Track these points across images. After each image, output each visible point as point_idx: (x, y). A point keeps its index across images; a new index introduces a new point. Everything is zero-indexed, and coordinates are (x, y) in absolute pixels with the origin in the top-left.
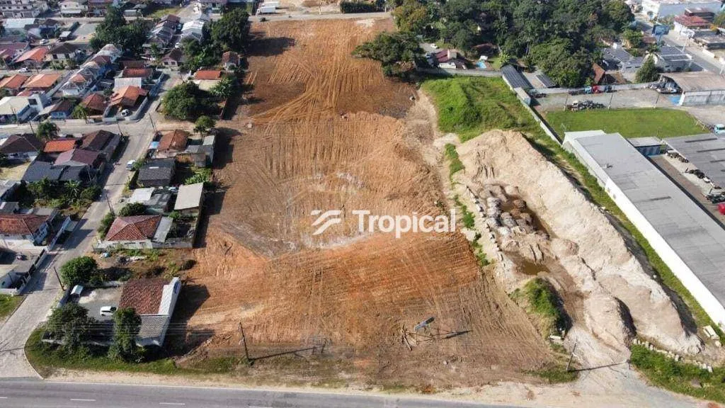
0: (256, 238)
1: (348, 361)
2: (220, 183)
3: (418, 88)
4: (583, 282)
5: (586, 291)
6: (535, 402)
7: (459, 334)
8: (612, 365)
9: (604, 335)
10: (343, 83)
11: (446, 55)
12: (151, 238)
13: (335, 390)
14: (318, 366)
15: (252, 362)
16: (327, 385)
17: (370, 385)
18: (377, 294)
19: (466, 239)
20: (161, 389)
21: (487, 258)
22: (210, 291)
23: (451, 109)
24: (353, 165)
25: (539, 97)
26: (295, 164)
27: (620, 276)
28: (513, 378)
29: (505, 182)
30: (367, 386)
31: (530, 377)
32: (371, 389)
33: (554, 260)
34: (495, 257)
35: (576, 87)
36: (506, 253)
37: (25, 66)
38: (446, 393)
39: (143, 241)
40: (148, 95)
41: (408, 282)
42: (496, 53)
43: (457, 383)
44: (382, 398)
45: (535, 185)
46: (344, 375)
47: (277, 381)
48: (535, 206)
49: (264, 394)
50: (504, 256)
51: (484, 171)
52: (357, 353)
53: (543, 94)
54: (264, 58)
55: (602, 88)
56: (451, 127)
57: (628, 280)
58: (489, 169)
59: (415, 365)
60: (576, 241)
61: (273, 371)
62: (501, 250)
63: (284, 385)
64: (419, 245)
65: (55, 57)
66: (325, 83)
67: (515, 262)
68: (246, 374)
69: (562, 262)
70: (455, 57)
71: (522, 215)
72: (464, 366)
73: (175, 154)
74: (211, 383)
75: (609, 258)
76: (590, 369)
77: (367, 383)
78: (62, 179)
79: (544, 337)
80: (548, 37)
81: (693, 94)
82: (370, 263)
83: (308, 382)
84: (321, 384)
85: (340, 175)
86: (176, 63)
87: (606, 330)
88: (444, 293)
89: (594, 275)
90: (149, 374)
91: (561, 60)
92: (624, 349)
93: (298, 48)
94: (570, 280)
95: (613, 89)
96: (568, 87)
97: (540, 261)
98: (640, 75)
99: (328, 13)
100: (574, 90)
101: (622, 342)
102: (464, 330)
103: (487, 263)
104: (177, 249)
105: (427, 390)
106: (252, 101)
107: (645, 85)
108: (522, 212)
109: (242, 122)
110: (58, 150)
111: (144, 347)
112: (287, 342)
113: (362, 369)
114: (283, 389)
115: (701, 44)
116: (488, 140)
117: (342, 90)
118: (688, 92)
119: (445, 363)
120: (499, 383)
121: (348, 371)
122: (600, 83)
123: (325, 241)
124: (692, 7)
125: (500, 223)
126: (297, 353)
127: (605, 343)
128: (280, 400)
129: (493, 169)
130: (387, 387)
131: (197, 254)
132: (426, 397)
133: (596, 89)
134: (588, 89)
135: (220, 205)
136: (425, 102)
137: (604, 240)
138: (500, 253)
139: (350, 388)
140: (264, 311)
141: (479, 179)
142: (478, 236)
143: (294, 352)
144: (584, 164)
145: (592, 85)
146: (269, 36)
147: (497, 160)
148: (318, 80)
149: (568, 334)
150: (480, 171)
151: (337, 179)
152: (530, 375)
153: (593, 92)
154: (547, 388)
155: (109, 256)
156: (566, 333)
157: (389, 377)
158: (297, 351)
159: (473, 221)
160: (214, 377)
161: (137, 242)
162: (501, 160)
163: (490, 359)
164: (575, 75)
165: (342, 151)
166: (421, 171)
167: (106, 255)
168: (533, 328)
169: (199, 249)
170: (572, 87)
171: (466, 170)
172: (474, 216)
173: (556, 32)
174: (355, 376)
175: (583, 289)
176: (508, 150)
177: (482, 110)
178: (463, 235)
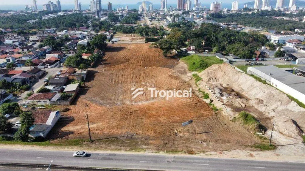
0: (101, 102)
1: (146, 141)
2: (88, 86)
3: (179, 60)
4: (269, 113)
5: (271, 117)
6: (255, 158)
7: (206, 132)
8: (294, 144)
9: (286, 132)
10: (146, 59)
11: (191, 49)
12: (50, 100)
13: (138, 152)
14: (129, 143)
15: (92, 141)
16: (134, 150)
17: (158, 150)
18: (162, 119)
19: (205, 103)
20: (39, 152)
21: (217, 108)
22: (75, 118)
23: (194, 63)
24: (150, 81)
25: (233, 62)
26: (123, 80)
27: (288, 109)
28: (240, 148)
29: (222, 83)
30: (156, 151)
31: (249, 148)
32: (159, 152)
33: (251, 107)
34: (221, 107)
35: (248, 59)
36: (227, 105)
37: (9, 54)
38: (202, 154)
39: (45, 100)
40: (60, 60)
41: (178, 115)
42: (212, 50)
43: (208, 150)
44: (166, 156)
45: (237, 83)
46: (143, 146)
47: (106, 148)
48: (238, 90)
49: (98, 154)
50: (226, 107)
51: (212, 79)
52: (151, 138)
53: (234, 61)
54: (112, 53)
55: (260, 59)
56: (195, 69)
57: (293, 110)
58: (214, 79)
59: (183, 143)
60: (262, 99)
61: (104, 145)
62: (224, 104)
63: (109, 150)
64: (182, 104)
65: (23, 50)
66: (138, 59)
67: (232, 108)
68: (89, 146)
69: (256, 107)
70: (195, 49)
71: (232, 93)
72: (211, 143)
73: (67, 76)
74: (68, 149)
75: (280, 103)
76: (282, 146)
77: (157, 150)
78: (13, 82)
79: (253, 134)
80: (234, 42)
81: (301, 59)
82: (158, 109)
83: (123, 149)
84: (129, 150)
85: (143, 83)
86: (74, 53)
87: (287, 130)
88: (197, 119)
89: (274, 110)
90: (34, 146)
91: (241, 48)
92: (299, 137)
93: (127, 50)
94: (262, 114)
95: (265, 60)
96: (245, 58)
97: (245, 108)
98: (276, 54)
99: (140, 42)
100: (248, 60)
101: (297, 134)
102: (209, 131)
103: (217, 110)
104: (62, 105)
105: (191, 152)
106: (105, 64)
107: (279, 59)
108: (232, 92)
109: (101, 69)
110: (14, 74)
111: (35, 138)
112: (113, 134)
113: (154, 144)
114: (109, 152)
115: (299, 49)
116: (212, 68)
117: (146, 61)
118: (299, 58)
119: (200, 142)
120: (232, 150)
121: (145, 145)
122: (259, 57)
123: (135, 102)
124: (292, 38)
125: (222, 95)
126: (118, 138)
127: (287, 136)
128: (107, 157)
129: (216, 78)
130: (167, 152)
131: (72, 107)
132: (190, 156)
133: (258, 59)
134: (254, 59)
135: (86, 92)
136: (182, 63)
137: (275, 96)
138: (224, 106)
139: (147, 152)
140: (102, 125)
141: (209, 83)
142: (212, 101)
143: (116, 138)
144: (258, 76)
145: (256, 57)
146: (115, 47)
147: (218, 75)
148: (135, 58)
149: (266, 133)
150: (210, 79)
151: (142, 85)
152: (249, 147)
153: (256, 60)
154: (260, 152)
155: (27, 107)
156: (265, 132)
157: (169, 148)
158: (118, 137)
159: (209, 96)
160: (70, 147)
161: (42, 101)
162: (219, 75)
163: (225, 142)
164: (248, 53)
165: (145, 77)
166: (182, 82)
167: (26, 106)
168: (246, 131)
169: (73, 106)
170: (247, 58)
171: (203, 80)
172: (209, 94)
173: (237, 40)
174: (149, 147)
175: (269, 116)
176: (222, 71)
177: (208, 63)
178: (204, 101)
